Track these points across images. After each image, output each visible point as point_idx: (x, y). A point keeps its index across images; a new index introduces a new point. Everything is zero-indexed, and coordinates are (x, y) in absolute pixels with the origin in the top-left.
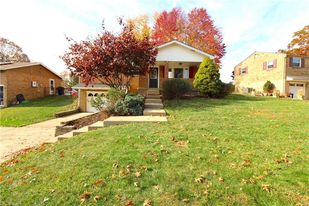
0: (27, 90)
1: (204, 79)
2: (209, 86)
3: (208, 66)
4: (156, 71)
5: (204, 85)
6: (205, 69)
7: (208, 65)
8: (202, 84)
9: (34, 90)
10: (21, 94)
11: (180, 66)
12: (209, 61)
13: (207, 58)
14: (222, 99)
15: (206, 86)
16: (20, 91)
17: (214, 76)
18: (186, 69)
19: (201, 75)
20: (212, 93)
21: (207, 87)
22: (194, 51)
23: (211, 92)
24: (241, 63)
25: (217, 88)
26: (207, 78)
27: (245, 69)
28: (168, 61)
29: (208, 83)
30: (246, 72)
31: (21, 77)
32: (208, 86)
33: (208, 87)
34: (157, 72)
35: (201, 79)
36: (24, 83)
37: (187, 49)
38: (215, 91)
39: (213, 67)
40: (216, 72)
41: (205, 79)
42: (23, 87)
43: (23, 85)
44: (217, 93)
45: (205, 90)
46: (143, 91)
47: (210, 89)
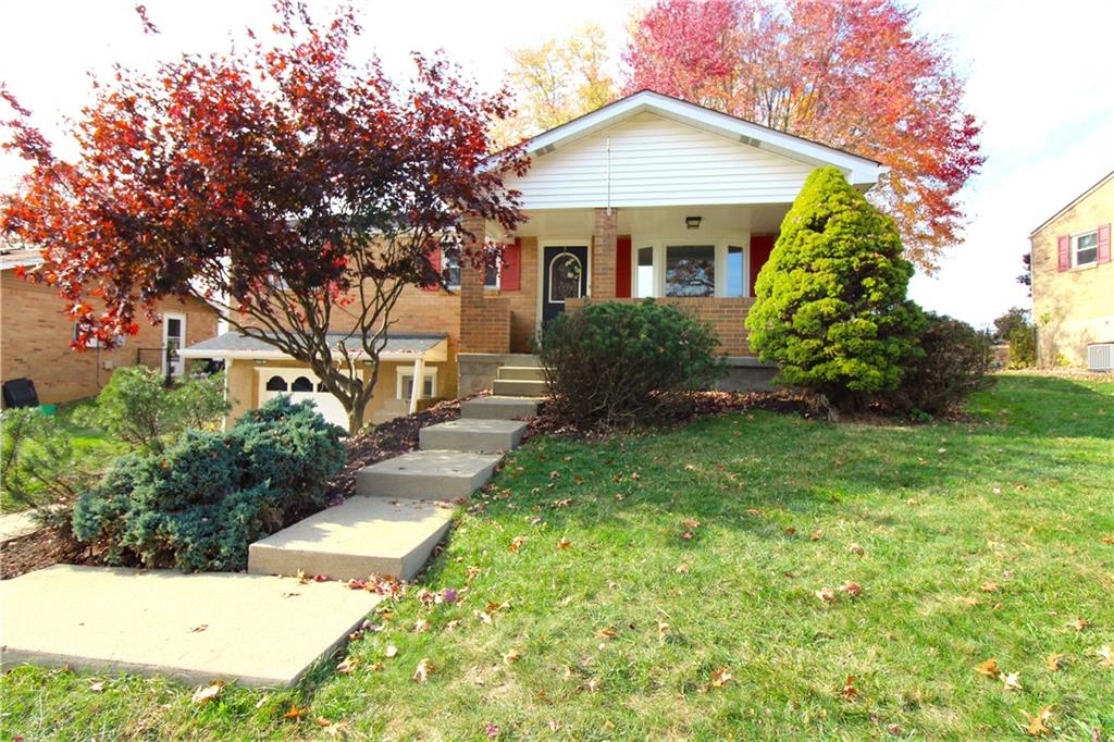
0: (56, 360)
1: (799, 301)
2: (832, 343)
3: (825, 219)
4: (575, 263)
5: (803, 337)
6: (809, 239)
7: (830, 215)
8: (793, 332)
9: (87, 361)
10: (23, 379)
11: (692, 231)
12: (836, 192)
13: (823, 176)
14: (925, 422)
15: (814, 343)
16: (21, 367)
17: (868, 282)
18: (732, 250)
19: (784, 275)
20: (851, 385)
21: (820, 348)
22: (756, 143)
23: (844, 378)
24: (1070, 207)
25: (885, 354)
26: (822, 294)
27: (1095, 237)
28: (612, 205)
29: (826, 321)
30: (1104, 252)
31: (27, 306)
32: (827, 343)
33: (827, 350)
34: (579, 271)
35: (784, 302)
36: (39, 333)
37: (718, 133)
38: (874, 372)
39: (858, 223)
40: (884, 252)
41: (808, 297)
42: (36, 350)
43: (34, 342)
44: (886, 383)
45: (808, 366)
46: (479, 368)
47: (839, 361)
